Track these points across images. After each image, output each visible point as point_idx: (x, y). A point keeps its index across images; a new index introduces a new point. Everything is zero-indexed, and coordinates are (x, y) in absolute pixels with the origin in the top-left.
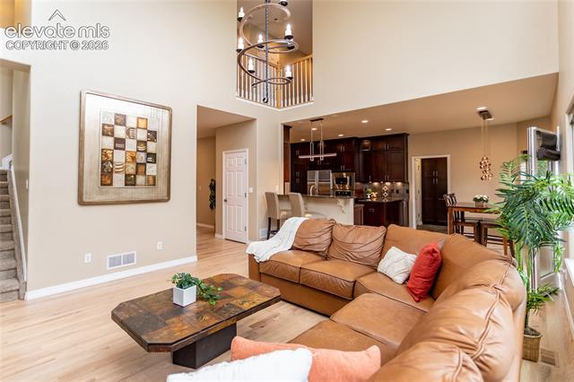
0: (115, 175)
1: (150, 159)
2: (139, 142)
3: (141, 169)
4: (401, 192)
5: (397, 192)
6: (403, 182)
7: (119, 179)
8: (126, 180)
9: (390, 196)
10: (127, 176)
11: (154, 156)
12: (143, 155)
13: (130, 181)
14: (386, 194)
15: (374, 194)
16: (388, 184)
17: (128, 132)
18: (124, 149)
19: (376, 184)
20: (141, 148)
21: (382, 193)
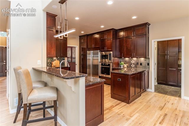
4: (143, 65)
5: (141, 64)
6: (145, 57)
9: (136, 67)
14: (133, 66)
15: (126, 66)
16: (135, 59)
19: (127, 59)
21: (130, 65)
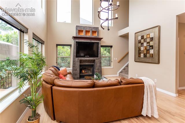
0: (141, 54)
1: (151, 48)
2: (147, 43)
3: (148, 51)
7: (142, 55)
8: (144, 55)
10: (144, 54)
11: (152, 46)
12: (148, 47)
13: (145, 56)
17: (144, 41)
18: (143, 46)
20: (148, 45)
